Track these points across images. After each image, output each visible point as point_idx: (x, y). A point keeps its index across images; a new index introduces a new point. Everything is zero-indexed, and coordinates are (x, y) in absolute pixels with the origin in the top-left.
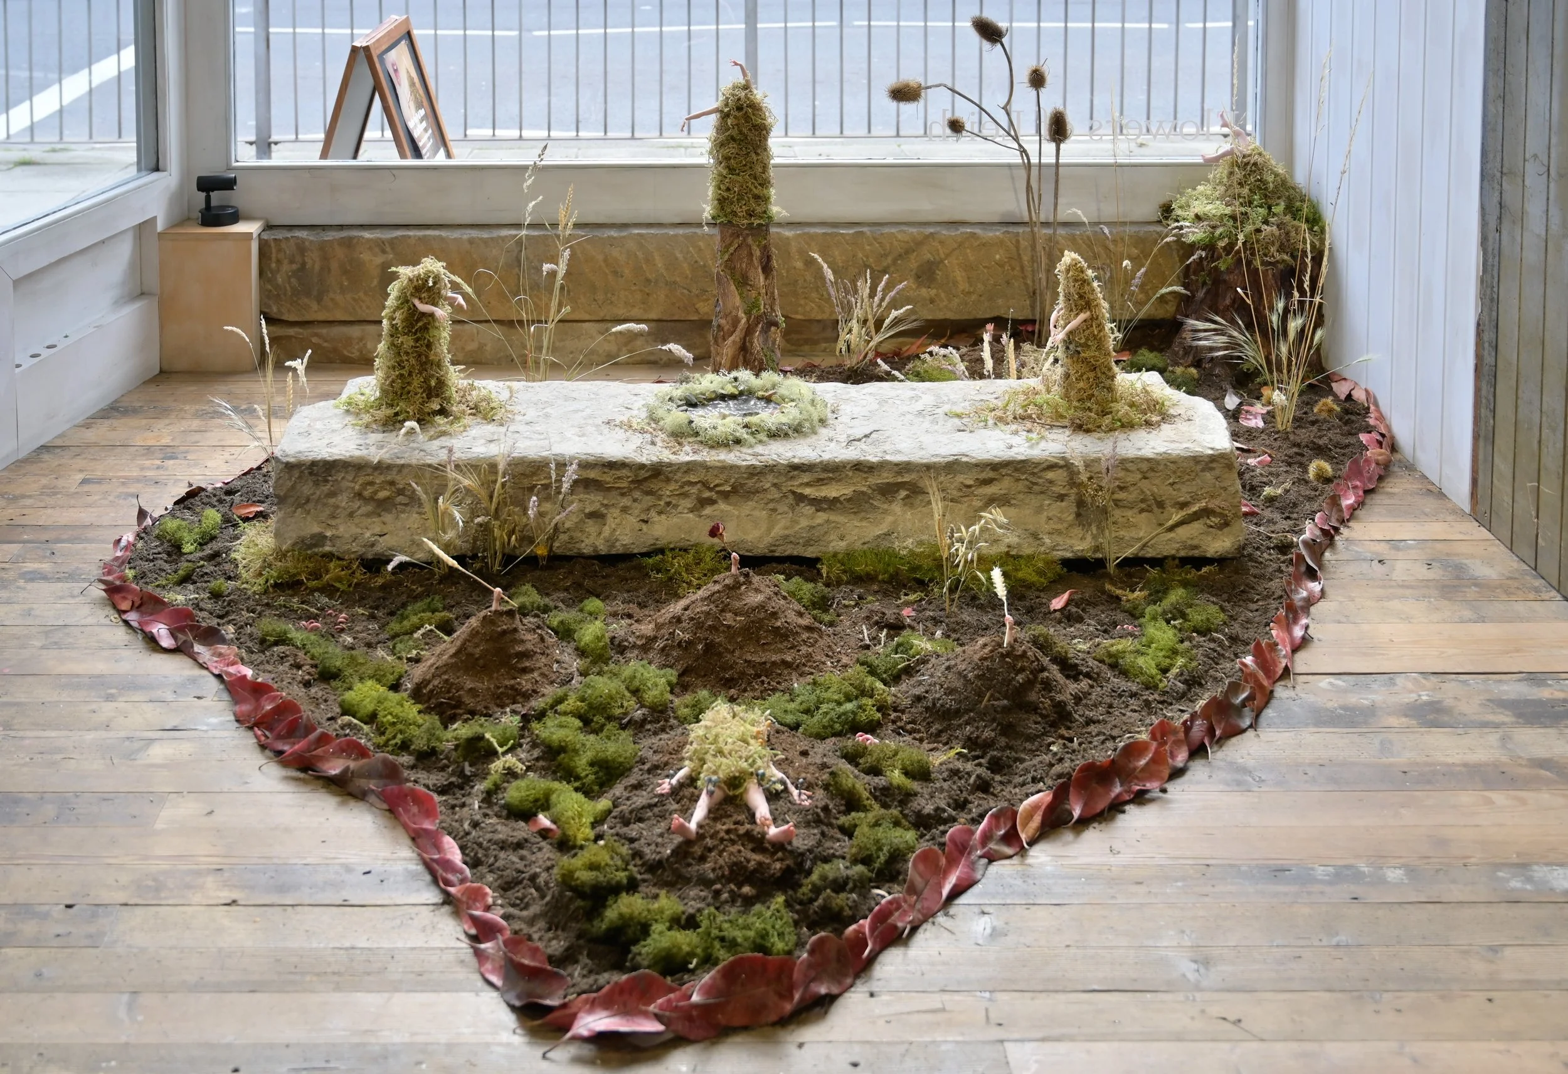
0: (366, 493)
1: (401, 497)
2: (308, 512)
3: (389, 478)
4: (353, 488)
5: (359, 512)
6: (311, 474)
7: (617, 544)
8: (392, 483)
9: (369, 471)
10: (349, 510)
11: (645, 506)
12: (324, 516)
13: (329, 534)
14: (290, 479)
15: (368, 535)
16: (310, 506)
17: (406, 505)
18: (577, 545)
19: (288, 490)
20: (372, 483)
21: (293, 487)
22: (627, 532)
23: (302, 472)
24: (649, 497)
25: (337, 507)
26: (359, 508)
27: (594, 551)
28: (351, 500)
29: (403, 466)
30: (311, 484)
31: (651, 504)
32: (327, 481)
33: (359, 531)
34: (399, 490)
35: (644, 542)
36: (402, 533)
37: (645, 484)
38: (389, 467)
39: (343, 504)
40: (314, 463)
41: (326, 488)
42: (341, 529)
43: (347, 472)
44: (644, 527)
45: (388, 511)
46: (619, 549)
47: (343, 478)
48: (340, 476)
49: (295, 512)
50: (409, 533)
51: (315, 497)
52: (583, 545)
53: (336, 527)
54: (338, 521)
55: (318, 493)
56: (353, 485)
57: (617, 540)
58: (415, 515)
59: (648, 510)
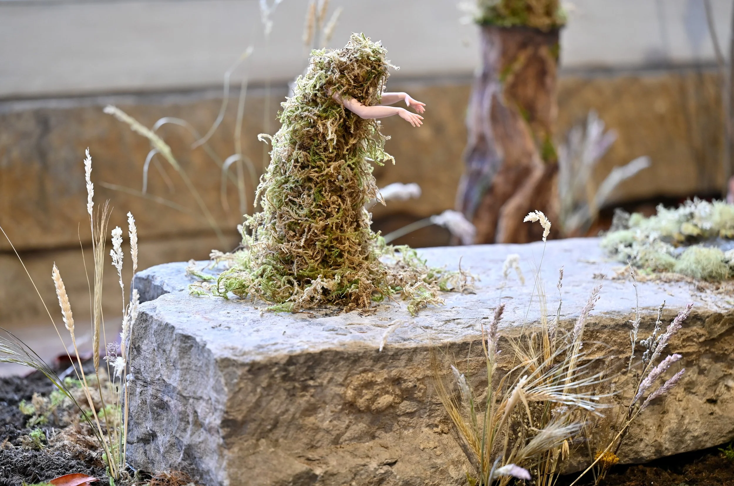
0: (361, 402)
1: (406, 402)
2: (276, 443)
3: (394, 373)
4: (342, 397)
5: (348, 434)
6: (285, 378)
7: (687, 437)
8: (397, 381)
9: (368, 363)
10: (335, 433)
11: (713, 379)
12: (299, 447)
13: (318, 471)
14: (254, 391)
15: (373, 465)
16: (279, 432)
17: (411, 415)
18: (635, 448)
19: (251, 410)
20: (369, 385)
21: (257, 405)
22: (697, 418)
23: (272, 377)
24: (718, 365)
25: (317, 430)
26: (348, 427)
27: (658, 451)
28: (337, 416)
29: (415, 350)
30: (283, 395)
31: (721, 374)
32: (305, 388)
33: (360, 461)
34: (407, 390)
35: (720, 431)
36: (415, 458)
37: (718, 345)
38: (397, 354)
39: (326, 424)
40: (292, 360)
41: (303, 401)
42: (333, 462)
43: (336, 370)
44: (716, 408)
45: (387, 428)
46: (689, 444)
47: (331, 380)
48: (324, 378)
49: (256, 446)
50: (425, 456)
51: (287, 417)
52: (642, 445)
53: (321, 461)
54: (321, 452)
55: (292, 410)
56: (341, 390)
57: (687, 431)
58: (426, 430)
59: (716, 384)
